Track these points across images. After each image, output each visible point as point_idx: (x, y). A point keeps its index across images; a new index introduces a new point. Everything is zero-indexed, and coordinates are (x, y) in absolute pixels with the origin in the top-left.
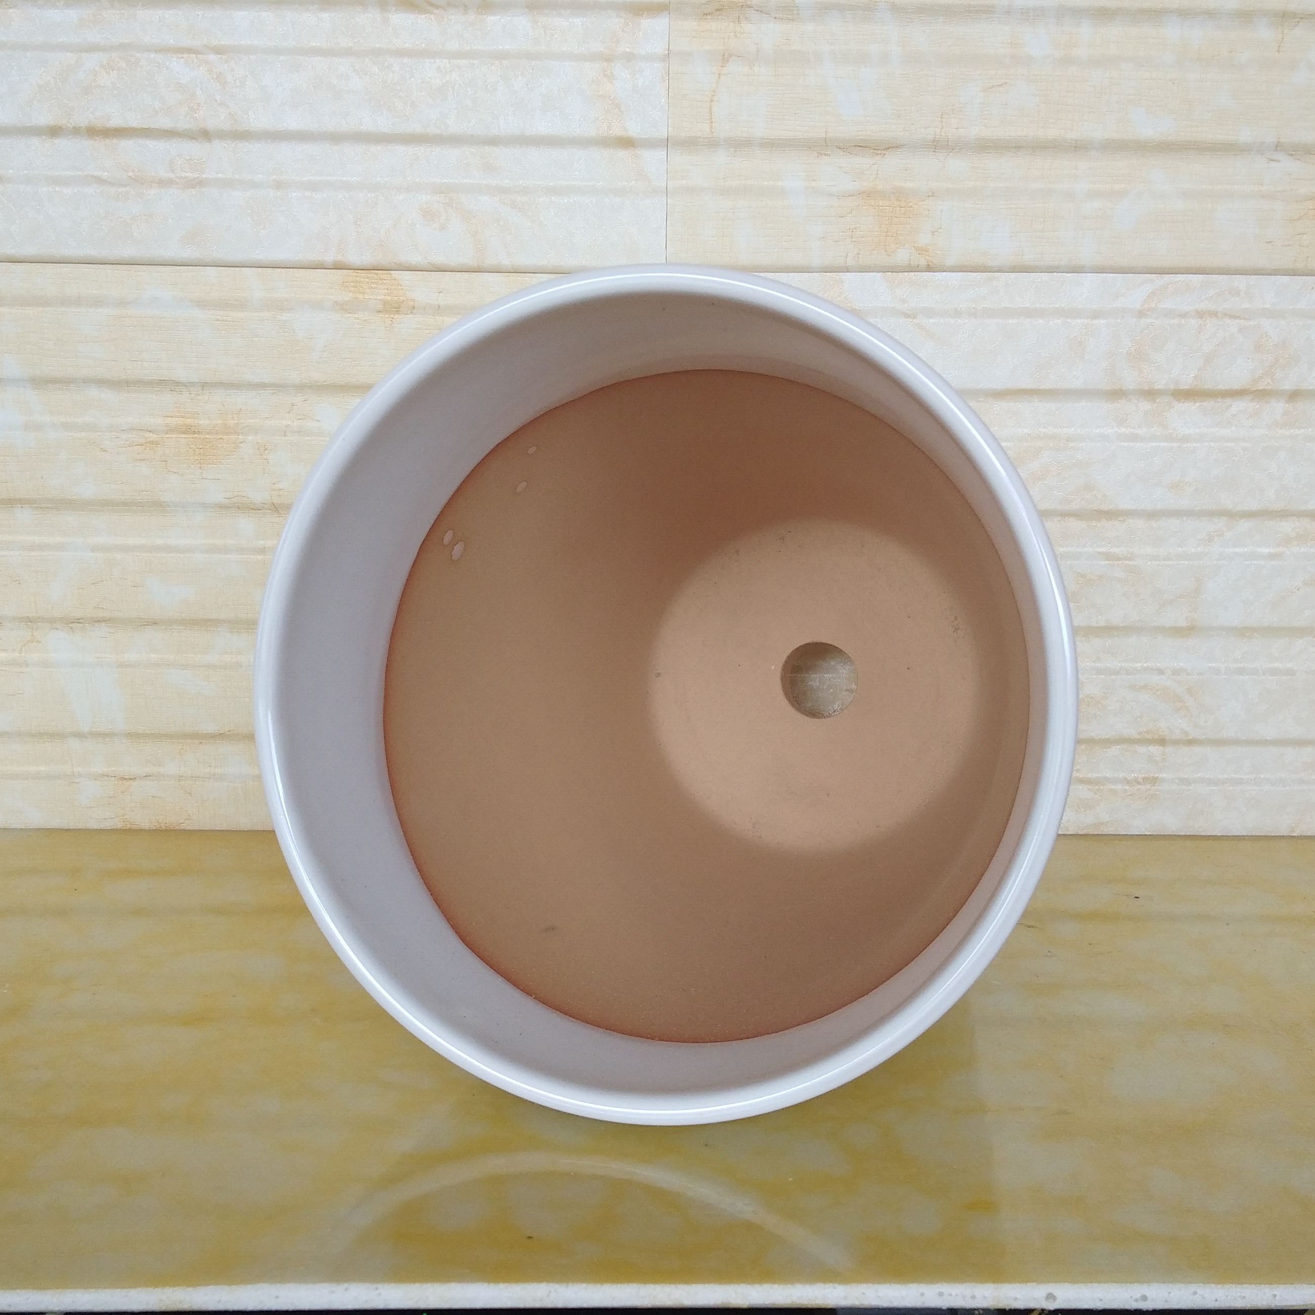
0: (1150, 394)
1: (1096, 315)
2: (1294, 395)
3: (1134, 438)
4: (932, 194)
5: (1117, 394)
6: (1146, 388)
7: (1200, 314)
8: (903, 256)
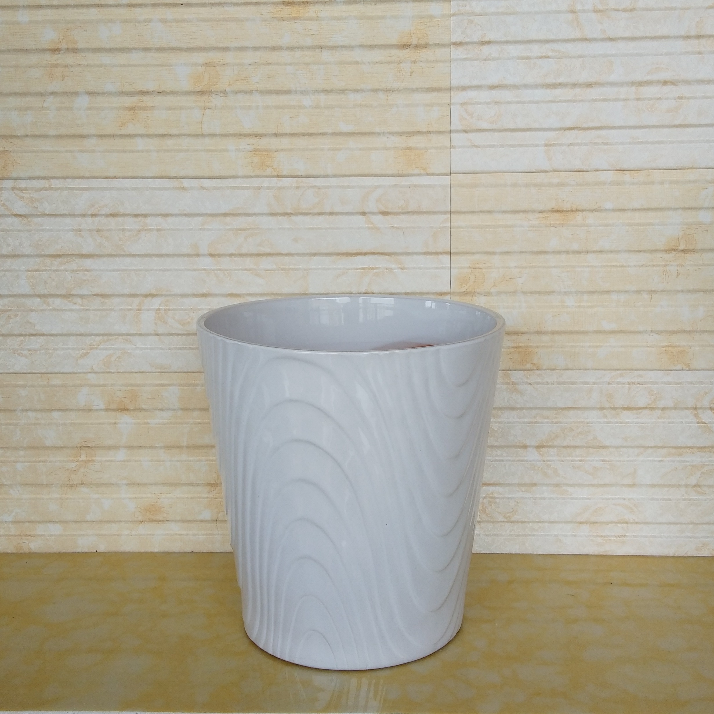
0: (614, 409)
1: (595, 383)
2: (663, 409)
3: (610, 422)
4: (538, 347)
5: (602, 409)
6: (612, 406)
7: (629, 383)
8: (528, 366)
